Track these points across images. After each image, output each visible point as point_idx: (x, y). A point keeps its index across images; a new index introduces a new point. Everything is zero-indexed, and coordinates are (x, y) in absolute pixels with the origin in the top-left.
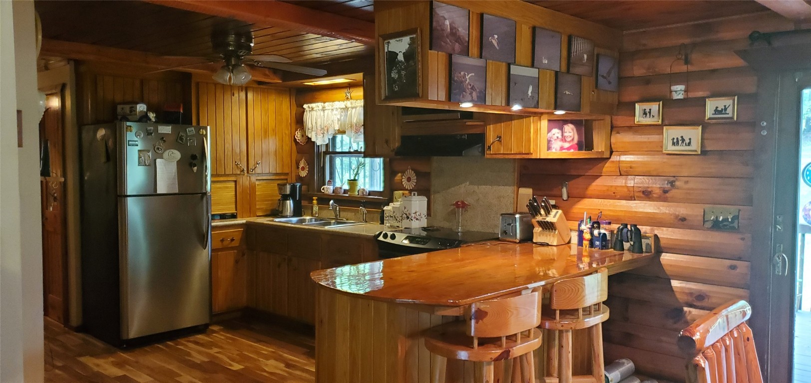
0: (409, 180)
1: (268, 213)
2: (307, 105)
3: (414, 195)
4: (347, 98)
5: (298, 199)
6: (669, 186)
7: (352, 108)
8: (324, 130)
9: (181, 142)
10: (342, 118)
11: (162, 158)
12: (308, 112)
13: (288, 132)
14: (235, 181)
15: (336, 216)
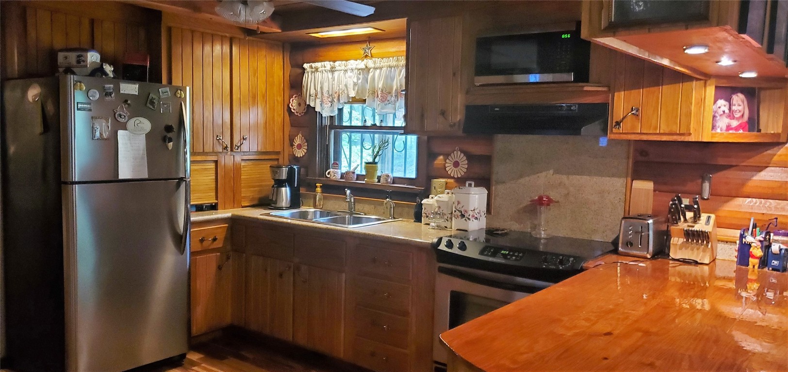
0: (456, 164)
1: (255, 202)
2: (308, 65)
3: (470, 185)
4: (366, 56)
5: (296, 186)
7: (375, 69)
8: (334, 97)
9: (151, 107)
10: (360, 81)
11: (125, 129)
12: (309, 74)
13: (280, 99)
14: (216, 162)
15: (350, 208)
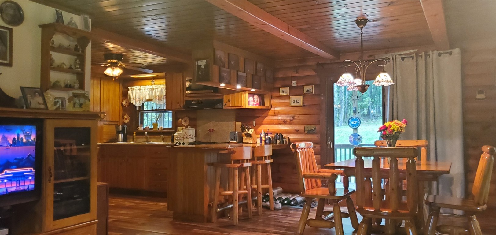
0: (185, 121)
2: (130, 87)
3: (189, 127)
4: (153, 84)
5: (125, 133)
6: (292, 118)
8: (141, 99)
10: (150, 93)
12: (131, 91)
15: (147, 140)
